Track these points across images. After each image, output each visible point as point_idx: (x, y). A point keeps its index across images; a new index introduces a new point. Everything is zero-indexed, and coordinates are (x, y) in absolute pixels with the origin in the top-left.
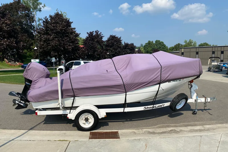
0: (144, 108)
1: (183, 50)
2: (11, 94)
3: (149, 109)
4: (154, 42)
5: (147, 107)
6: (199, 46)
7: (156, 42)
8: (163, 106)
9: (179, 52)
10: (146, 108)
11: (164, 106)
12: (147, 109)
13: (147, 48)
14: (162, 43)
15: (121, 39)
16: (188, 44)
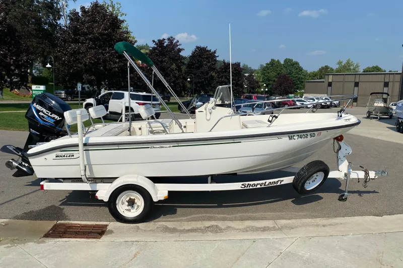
0: (243, 185)
1: (330, 79)
2: (5, 149)
3: (251, 187)
4: (282, 62)
5: (248, 184)
6: (364, 72)
7: (285, 61)
8: (279, 182)
9: (324, 82)
10: (246, 186)
11: (282, 183)
12: (248, 188)
13: (268, 73)
14: (297, 63)
15: (216, 55)
16: (344, 67)
